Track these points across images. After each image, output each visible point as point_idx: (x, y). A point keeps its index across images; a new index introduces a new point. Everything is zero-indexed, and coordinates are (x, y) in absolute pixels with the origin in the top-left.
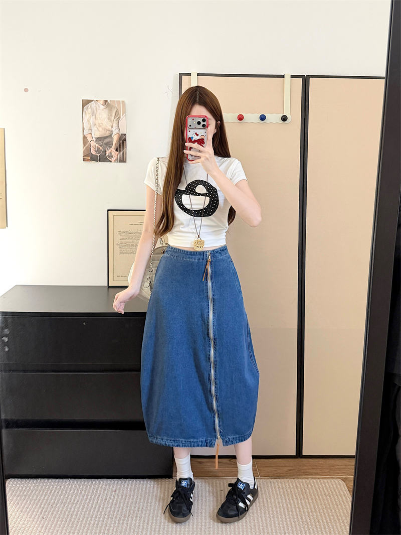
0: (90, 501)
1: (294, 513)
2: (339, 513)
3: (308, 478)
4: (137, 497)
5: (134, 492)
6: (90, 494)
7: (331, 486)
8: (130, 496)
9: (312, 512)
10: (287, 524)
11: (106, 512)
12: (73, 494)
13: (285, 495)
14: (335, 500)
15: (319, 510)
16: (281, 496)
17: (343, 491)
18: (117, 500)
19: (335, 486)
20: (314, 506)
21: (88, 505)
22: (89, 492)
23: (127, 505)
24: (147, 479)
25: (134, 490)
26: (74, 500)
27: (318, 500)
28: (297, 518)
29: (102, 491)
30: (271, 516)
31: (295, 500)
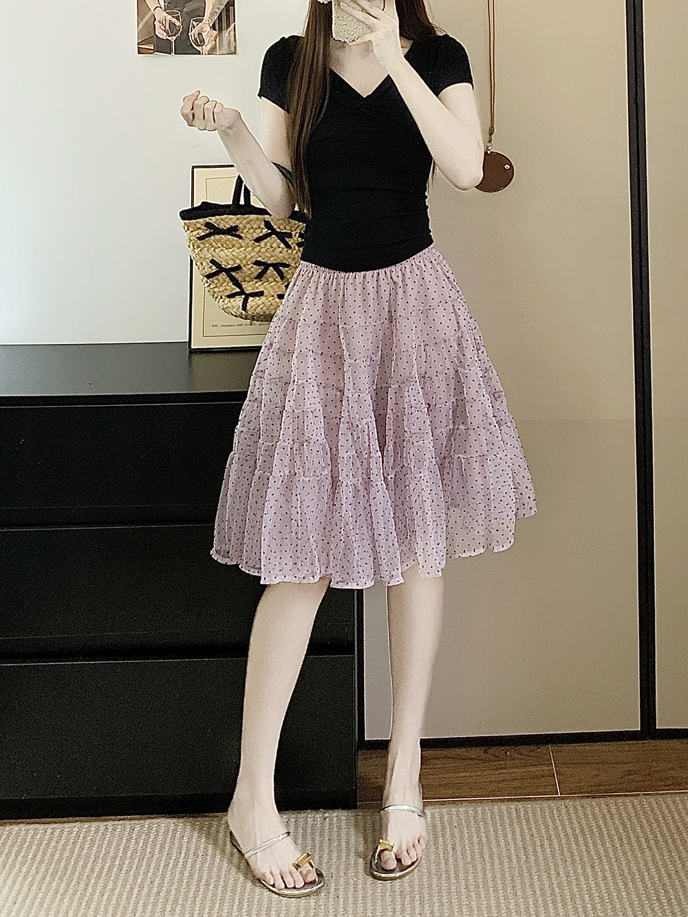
0: (128, 872)
1: (608, 874)
3: (638, 795)
6: (129, 853)
9: (648, 871)
10: (592, 899)
11: (168, 892)
12: (88, 857)
15: (665, 866)
16: (576, 837)
20: (653, 856)
21: (125, 880)
22: (125, 852)
26: (92, 870)
28: (616, 883)
29: (158, 846)
30: (555, 883)
31: (608, 845)
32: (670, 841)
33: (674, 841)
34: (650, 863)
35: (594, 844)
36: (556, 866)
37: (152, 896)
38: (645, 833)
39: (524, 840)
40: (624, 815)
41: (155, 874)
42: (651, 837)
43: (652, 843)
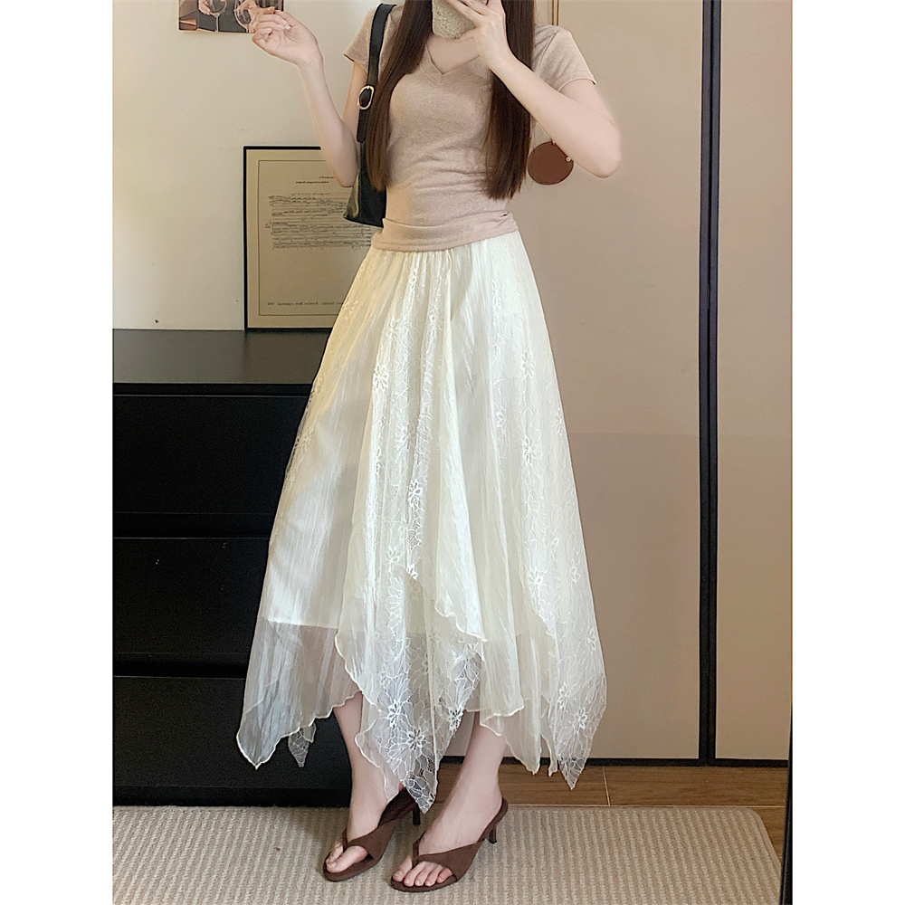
2: (742, 885)
4: (248, 847)
5: (241, 838)
6: (133, 840)
7: (726, 824)
8: (229, 846)
11: (169, 879)
13: (610, 844)
14: (733, 854)
15: (692, 879)
16: (601, 845)
17: (753, 834)
18: (198, 853)
19: (735, 824)
20: (681, 872)
23: (223, 867)
24: (275, 808)
25: (243, 831)
27: (692, 857)
28: (638, 895)
30: (574, 890)
31: (635, 855)
32: (700, 853)
33: (705, 855)
34: (677, 875)
35: (620, 853)
36: (577, 874)
37: (152, 883)
38: (675, 845)
39: (546, 846)
40: (655, 825)
41: (156, 862)
42: (680, 847)
43: (682, 855)
